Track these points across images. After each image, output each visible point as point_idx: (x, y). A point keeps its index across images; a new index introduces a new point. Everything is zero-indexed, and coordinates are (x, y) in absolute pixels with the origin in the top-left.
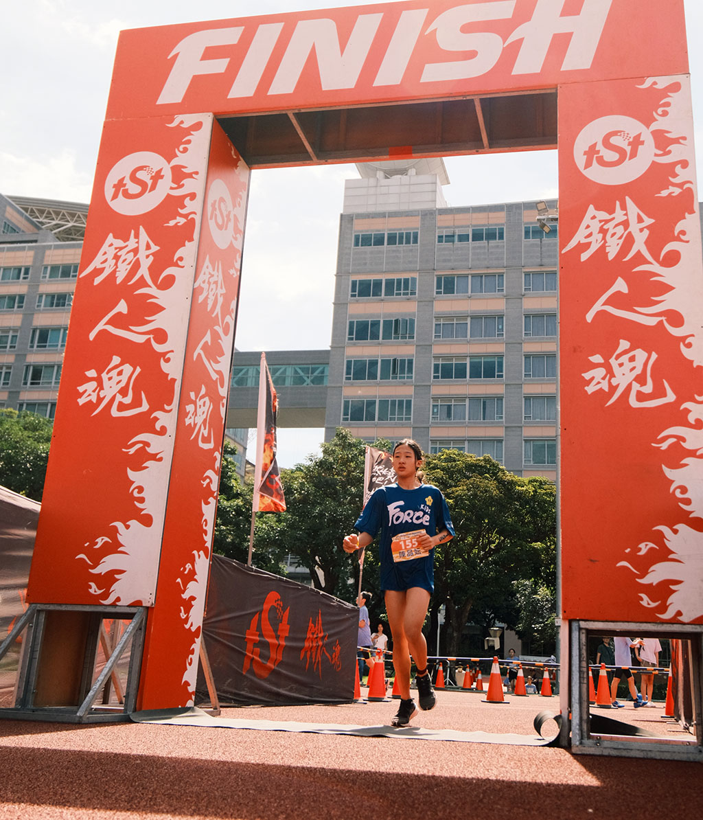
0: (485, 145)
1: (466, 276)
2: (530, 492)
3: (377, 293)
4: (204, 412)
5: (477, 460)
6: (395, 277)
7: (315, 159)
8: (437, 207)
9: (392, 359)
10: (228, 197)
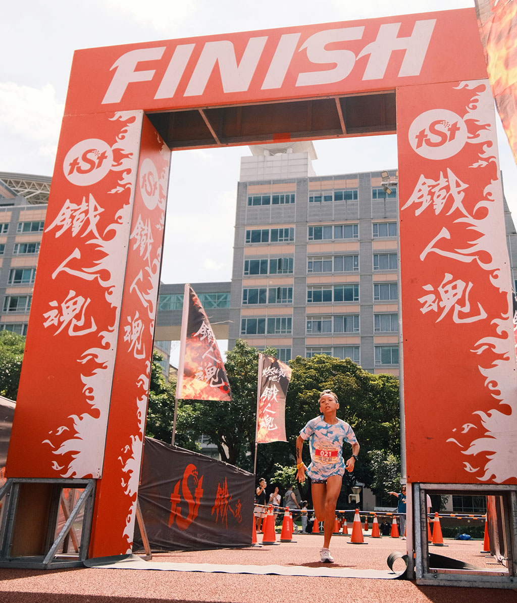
0: (344, 132)
1: (331, 227)
2: (380, 385)
3: (265, 239)
4: (138, 331)
5: (340, 362)
6: (278, 227)
7: (219, 143)
8: (309, 176)
9: (277, 288)
10: (155, 172)
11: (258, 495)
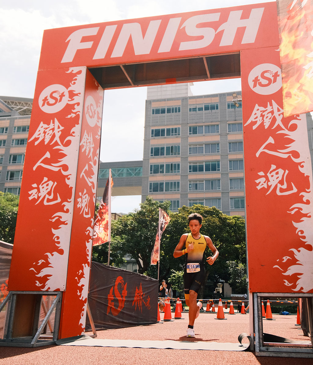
0: (209, 77)
1: (202, 126)
2: (233, 222)
3: (163, 135)
4: (86, 201)
5: (209, 209)
6: (171, 127)
7: (133, 85)
8: (188, 96)
9: (170, 164)
10: (94, 103)
11: (161, 290)
